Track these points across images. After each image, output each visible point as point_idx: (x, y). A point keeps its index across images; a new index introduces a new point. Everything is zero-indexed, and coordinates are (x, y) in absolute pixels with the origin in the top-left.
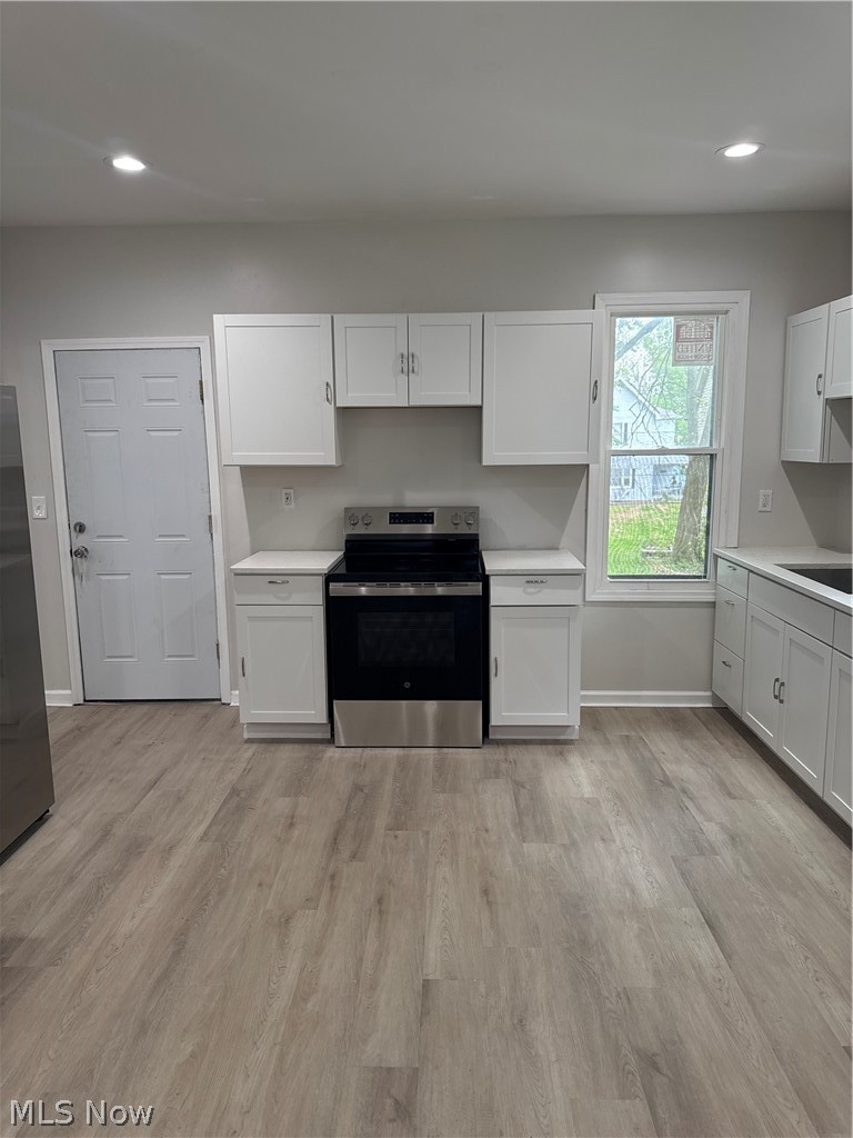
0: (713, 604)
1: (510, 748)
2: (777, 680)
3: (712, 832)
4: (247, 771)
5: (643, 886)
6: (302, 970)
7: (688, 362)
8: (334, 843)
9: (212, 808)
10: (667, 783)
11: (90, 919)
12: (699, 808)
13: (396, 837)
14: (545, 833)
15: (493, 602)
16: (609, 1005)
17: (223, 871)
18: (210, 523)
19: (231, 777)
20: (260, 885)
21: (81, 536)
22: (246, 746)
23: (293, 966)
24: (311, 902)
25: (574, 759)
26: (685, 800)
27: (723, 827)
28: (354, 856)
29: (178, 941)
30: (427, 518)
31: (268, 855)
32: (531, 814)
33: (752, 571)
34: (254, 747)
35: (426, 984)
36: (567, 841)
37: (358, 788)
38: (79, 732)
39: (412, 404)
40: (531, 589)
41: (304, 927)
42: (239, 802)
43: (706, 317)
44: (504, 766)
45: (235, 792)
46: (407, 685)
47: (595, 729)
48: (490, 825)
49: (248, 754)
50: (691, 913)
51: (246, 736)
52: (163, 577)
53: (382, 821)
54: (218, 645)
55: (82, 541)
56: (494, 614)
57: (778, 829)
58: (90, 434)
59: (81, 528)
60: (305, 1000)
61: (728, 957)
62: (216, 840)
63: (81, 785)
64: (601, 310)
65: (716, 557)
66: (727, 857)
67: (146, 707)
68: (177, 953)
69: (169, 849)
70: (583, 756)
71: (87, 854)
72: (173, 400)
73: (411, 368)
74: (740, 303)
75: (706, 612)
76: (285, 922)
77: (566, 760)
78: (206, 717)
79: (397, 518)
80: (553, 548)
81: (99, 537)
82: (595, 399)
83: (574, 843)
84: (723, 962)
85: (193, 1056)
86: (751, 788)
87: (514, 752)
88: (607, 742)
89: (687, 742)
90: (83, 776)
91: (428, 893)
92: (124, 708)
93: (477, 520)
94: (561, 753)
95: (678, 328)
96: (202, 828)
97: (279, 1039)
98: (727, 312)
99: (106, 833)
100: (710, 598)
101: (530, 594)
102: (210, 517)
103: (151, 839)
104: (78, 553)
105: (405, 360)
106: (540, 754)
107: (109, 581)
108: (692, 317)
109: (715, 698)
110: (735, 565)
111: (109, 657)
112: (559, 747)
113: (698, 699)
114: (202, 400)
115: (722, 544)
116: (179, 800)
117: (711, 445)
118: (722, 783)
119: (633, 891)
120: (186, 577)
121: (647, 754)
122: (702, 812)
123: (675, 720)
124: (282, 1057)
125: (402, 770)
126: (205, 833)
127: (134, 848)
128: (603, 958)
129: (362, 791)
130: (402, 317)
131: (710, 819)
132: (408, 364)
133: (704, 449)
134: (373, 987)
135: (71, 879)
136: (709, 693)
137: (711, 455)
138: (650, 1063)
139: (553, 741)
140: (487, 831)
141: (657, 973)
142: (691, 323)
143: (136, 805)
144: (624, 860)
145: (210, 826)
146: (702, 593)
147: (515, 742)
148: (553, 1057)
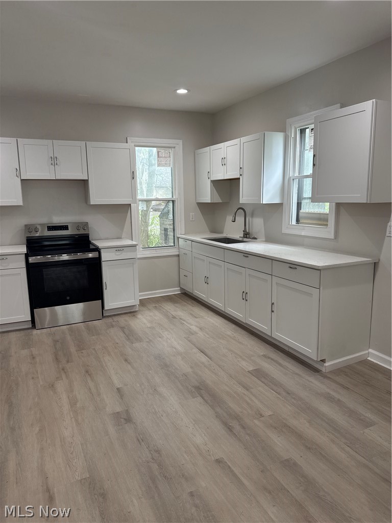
0: (178, 256)
1: (113, 317)
2: (206, 277)
3: (194, 328)
5: (179, 347)
6: (69, 397)
7: (163, 166)
8: (57, 359)
10: (174, 317)
12: (187, 323)
13: (82, 353)
14: (139, 340)
15: (103, 259)
16: (180, 379)
17: (12, 378)
20: (33, 378)
23: (64, 397)
24: (58, 378)
25: (139, 316)
26: (182, 321)
27: (197, 326)
28: (68, 362)
29: (9, 403)
30: (65, 228)
31: (30, 369)
32: (131, 335)
33: (192, 241)
35: (118, 389)
36: (148, 340)
37: (56, 342)
39: (57, 178)
40: (118, 253)
41: (61, 386)
43: (167, 149)
44: (114, 323)
46: (68, 298)
47: (142, 306)
48: (117, 342)
50: (195, 350)
53: (73, 349)
56: (103, 264)
57: (213, 324)
60: (75, 404)
61: (210, 359)
64: (130, 144)
65: (178, 238)
66: (201, 334)
68: (10, 406)
70: (142, 315)
73: (55, 163)
74: (179, 144)
75: (176, 258)
76: (52, 386)
77: (137, 317)
79: (51, 228)
80: (119, 238)
82: (133, 178)
83: (150, 340)
84: (209, 360)
85: (40, 430)
86: (201, 314)
87: (116, 319)
88: (149, 309)
89: (176, 305)
91: (105, 365)
93: (88, 228)
94: (134, 316)
95: (158, 152)
97: (72, 416)
98: (174, 147)
100: (177, 253)
101: (118, 255)
105: (53, 160)
106: (126, 317)
108: (162, 149)
109: (182, 289)
110: (186, 240)
112: (133, 314)
113: (176, 291)
115: (179, 233)
117: (173, 197)
118: (191, 314)
119: (175, 349)
121: (164, 310)
122: (189, 324)
123: (169, 299)
124: (76, 421)
125: (72, 332)
128: (173, 368)
129: (58, 341)
130: (50, 141)
131: (192, 325)
132: (54, 161)
133: (170, 198)
134: (99, 394)
136: (179, 288)
137: (173, 201)
138: (198, 388)
139: (130, 312)
140: (117, 343)
141: (192, 367)
142: (162, 151)
144: (169, 341)
146: (174, 251)
147: (115, 315)
148: (169, 395)
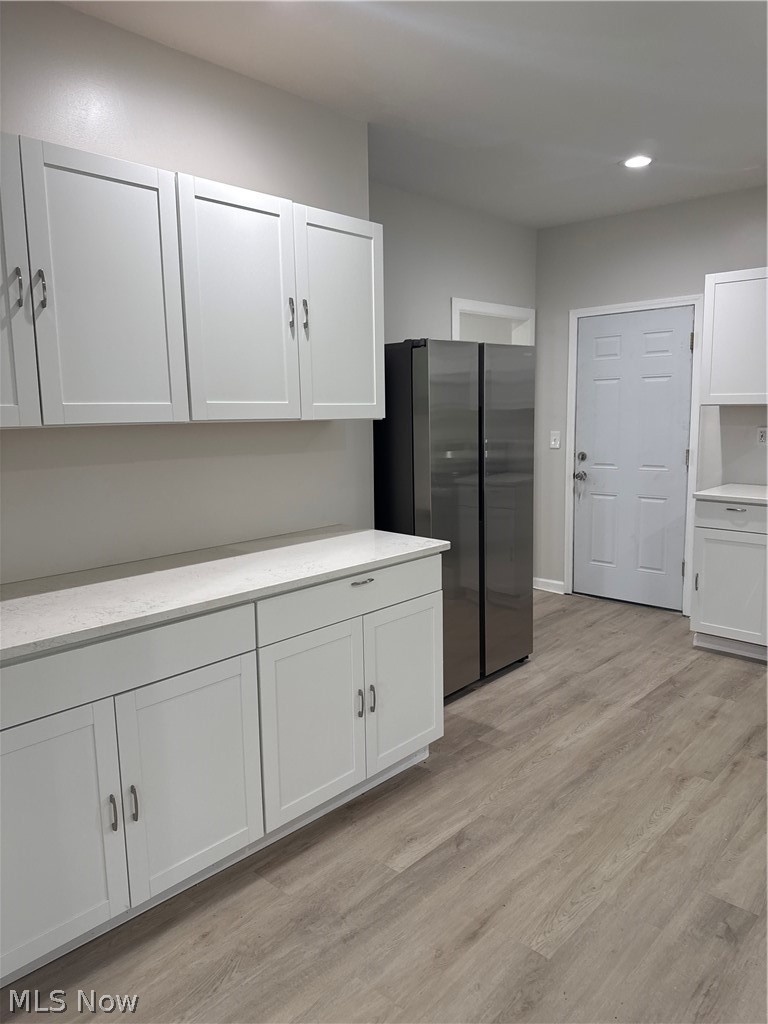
4: (688, 669)
8: (747, 740)
9: (649, 687)
11: (537, 731)
17: (642, 731)
18: (687, 459)
19: (672, 670)
20: (670, 750)
21: (583, 463)
22: (694, 651)
23: (677, 810)
24: (709, 774)
29: (593, 766)
31: (684, 732)
34: (701, 653)
38: (563, 613)
41: (693, 790)
42: (672, 689)
45: (672, 681)
49: (694, 657)
51: (695, 643)
52: (643, 500)
54: (683, 564)
55: (583, 467)
58: (598, 383)
59: (583, 457)
60: (678, 835)
62: (645, 710)
63: (555, 648)
67: (618, 606)
68: (590, 771)
69: (607, 706)
71: (546, 691)
72: (667, 351)
76: (682, 780)
78: (666, 622)
81: (596, 464)
85: (581, 834)
90: (558, 643)
92: (601, 603)
96: (637, 699)
97: (648, 850)
99: (564, 682)
102: (688, 451)
103: (595, 695)
104: (579, 477)
107: (600, 500)
111: (594, 561)
114: (692, 349)
116: (625, 675)
120: (662, 501)
124: (645, 861)
126: (637, 703)
127: (580, 698)
134: (740, 849)
135: (532, 704)
143: (590, 671)
145: (643, 699)
